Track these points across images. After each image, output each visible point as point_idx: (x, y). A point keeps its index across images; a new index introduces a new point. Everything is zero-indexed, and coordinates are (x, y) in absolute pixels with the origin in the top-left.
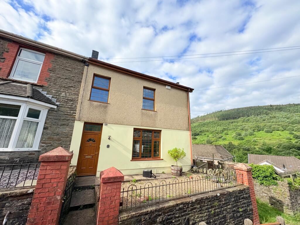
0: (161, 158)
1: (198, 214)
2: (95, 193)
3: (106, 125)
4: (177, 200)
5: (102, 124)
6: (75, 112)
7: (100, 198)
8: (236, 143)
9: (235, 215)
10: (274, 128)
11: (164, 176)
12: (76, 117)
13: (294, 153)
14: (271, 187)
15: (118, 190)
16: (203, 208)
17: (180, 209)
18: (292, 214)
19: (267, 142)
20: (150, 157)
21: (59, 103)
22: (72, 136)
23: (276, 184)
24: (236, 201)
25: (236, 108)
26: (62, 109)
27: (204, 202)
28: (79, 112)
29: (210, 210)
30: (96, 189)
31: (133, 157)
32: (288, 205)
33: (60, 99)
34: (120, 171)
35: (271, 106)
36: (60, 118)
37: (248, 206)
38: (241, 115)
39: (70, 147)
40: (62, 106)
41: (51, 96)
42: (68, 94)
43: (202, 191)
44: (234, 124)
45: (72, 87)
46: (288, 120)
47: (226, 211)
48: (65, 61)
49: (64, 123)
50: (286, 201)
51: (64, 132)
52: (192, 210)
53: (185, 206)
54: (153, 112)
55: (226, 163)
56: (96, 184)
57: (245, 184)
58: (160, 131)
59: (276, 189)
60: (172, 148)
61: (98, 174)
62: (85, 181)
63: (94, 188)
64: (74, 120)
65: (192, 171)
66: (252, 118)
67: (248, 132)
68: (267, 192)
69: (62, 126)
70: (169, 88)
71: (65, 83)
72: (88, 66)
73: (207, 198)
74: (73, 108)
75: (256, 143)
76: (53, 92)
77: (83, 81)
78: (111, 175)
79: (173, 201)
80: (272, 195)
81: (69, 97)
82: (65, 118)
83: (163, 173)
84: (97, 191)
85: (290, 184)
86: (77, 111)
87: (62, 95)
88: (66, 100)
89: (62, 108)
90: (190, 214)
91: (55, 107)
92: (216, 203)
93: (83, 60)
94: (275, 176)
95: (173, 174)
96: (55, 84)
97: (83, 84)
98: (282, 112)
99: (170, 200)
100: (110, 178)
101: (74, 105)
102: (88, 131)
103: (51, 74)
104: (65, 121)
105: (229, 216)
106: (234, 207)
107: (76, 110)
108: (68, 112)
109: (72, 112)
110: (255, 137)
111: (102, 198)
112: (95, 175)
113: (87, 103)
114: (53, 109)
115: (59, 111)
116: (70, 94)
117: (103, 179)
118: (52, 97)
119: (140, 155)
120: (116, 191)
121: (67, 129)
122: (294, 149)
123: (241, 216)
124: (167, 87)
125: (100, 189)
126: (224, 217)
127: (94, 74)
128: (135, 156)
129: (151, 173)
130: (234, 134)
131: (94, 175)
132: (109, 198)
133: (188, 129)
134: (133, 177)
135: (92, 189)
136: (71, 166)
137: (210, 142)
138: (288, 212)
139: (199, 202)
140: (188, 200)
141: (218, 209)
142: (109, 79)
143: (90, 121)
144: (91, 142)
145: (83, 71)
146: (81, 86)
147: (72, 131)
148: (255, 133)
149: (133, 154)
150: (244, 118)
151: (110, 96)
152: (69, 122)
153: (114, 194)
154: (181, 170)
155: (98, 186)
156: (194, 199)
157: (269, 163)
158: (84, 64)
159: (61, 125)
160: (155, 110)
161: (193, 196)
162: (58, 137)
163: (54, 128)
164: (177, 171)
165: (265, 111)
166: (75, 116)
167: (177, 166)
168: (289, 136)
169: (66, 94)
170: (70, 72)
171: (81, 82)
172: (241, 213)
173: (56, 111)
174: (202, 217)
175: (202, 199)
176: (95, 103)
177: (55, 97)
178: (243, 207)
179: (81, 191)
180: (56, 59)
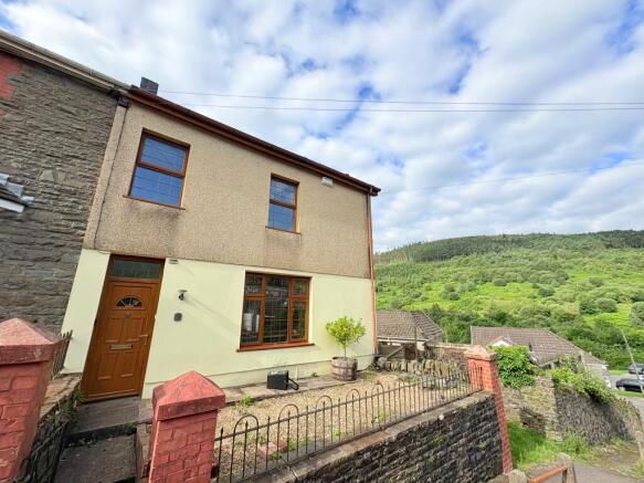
0: (310, 341)
1: (402, 469)
2: (137, 448)
3: (174, 261)
4: (358, 442)
5: (162, 261)
6: (83, 225)
7: (152, 467)
8: (446, 306)
9: (473, 457)
10: (509, 277)
11: (317, 383)
12: (85, 239)
13: (541, 322)
14: (522, 390)
15: (207, 436)
16: (414, 453)
17: (365, 463)
18: (559, 438)
19: (498, 302)
20: (283, 339)
21: (32, 198)
22: (69, 289)
23: (532, 383)
24: (474, 428)
25: (447, 238)
26: (42, 215)
27: (415, 438)
28: (96, 226)
29: (426, 455)
30: (139, 434)
31: (243, 340)
32: (553, 422)
33: (34, 188)
34: (211, 378)
35: (504, 236)
36: (32, 240)
37: (494, 434)
38: (455, 251)
39: (62, 321)
40: (41, 206)
41: (7, 176)
42: (61, 176)
43: (408, 413)
44: (442, 269)
45: (77, 157)
46: (531, 263)
47: (456, 451)
48: (55, 85)
49: (44, 254)
50: (550, 414)
51: (47, 281)
52: (391, 460)
53: (376, 455)
54: (292, 236)
55: (441, 345)
56: (140, 420)
57: (487, 389)
58: (309, 279)
59: (531, 393)
60: (334, 319)
61: (147, 393)
62: (109, 415)
63: (134, 431)
64: (80, 248)
65: (376, 367)
66: (473, 258)
67: (466, 285)
68: (516, 400)
69: (38, 264)
70: (330, 182)
71: (55, 144)
72: (127, 107)
73: (420, 429)
74: (77, 214)
75: (480, 306)
76: (14, 165)
77: (111, 144)
78: (188, 396)
79: (348, 446)
80: (525, 405)
81: (67, 183)
82: (49, 241)
83: (314, 376)
84: (142, 440)
85: (555, 381)
86: (89, 224)
87: (42, 177)
88: (56, 192)
89: (42, 213)
90: (386, 471)
91: (19, 209)
92: (438, 438)
93: (112, 91)
94: (530, 366)
95: (336, 377)
96: (20, 144)
97: (109, 154)
98: (521, 249)
99: (340, 444)
100: (182, 406)
101: (80, 207)
102: (121, 278)
103: (7, 116)
104: (50, 250)
105: (461, 462)
106: (470, 441)
107: (86, 221)
108: (60, 225)
109: (73, 224)
110: (478, 294)
111: (158, 467)
112: (139, 394)
113: (119, 204)
114: (10, 214)
115: (31, 220)
116: (70, 176)
117: (163, 409)
118: (9, 180)
119: (261, 337)
120: (199, 440)
121: (56, 271)
122: (539, 316)
123: (483, 457)
124: (324, 180)
125: (151, 433)
126: (454, 467)
127: (144, 129)
128: (249, 341)
129: (288, 379)
130: (442, 289)
131: (137, 395)
132: (180, 463)
133: (369, 276)
134: (241, 392)
135: (129, 434)
136: (65, 375)
137: (398, 306)
138: (553, 436)
139: (405, 438)
140: (381, 438)
141: (442, 449)
142: (186, 148)
143: (128, 251)
144: (129, 306)
145: (112, 118)
146: (105, 157)
147: (73, 276)
148: (478, 286)
149: (242, 335)
150: (461, 257)
151: (188, 191)
152: (63, 253)
153: (197, 447)
154: (355, 365)
155: (147, 423)
156: (393, 434)
157: (507, 342)
158: (115, 102)
159: (35, 260)
160: (298, 231)
161: (389, 426)
162: (24, 293)
163: (12, 268)
164: (347, 369)
165: (494, 245)
166: (83, 235)
167: (346, 359)
168: (532, 291)
169: (55, 176)
170: (70, 116)
171: (103, 146)
172: (483, 452)
173: (20, 221)
174: (410, 474)
175: (410, 431)
176: (145, 206)
177: (19, 179)
178: (485, 439)
179: (94, 443)
180: (28, 75)
